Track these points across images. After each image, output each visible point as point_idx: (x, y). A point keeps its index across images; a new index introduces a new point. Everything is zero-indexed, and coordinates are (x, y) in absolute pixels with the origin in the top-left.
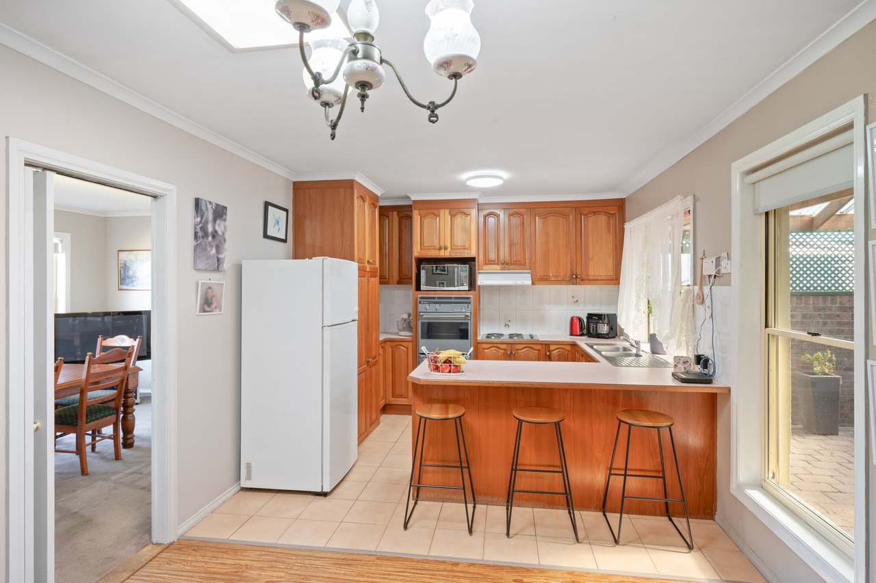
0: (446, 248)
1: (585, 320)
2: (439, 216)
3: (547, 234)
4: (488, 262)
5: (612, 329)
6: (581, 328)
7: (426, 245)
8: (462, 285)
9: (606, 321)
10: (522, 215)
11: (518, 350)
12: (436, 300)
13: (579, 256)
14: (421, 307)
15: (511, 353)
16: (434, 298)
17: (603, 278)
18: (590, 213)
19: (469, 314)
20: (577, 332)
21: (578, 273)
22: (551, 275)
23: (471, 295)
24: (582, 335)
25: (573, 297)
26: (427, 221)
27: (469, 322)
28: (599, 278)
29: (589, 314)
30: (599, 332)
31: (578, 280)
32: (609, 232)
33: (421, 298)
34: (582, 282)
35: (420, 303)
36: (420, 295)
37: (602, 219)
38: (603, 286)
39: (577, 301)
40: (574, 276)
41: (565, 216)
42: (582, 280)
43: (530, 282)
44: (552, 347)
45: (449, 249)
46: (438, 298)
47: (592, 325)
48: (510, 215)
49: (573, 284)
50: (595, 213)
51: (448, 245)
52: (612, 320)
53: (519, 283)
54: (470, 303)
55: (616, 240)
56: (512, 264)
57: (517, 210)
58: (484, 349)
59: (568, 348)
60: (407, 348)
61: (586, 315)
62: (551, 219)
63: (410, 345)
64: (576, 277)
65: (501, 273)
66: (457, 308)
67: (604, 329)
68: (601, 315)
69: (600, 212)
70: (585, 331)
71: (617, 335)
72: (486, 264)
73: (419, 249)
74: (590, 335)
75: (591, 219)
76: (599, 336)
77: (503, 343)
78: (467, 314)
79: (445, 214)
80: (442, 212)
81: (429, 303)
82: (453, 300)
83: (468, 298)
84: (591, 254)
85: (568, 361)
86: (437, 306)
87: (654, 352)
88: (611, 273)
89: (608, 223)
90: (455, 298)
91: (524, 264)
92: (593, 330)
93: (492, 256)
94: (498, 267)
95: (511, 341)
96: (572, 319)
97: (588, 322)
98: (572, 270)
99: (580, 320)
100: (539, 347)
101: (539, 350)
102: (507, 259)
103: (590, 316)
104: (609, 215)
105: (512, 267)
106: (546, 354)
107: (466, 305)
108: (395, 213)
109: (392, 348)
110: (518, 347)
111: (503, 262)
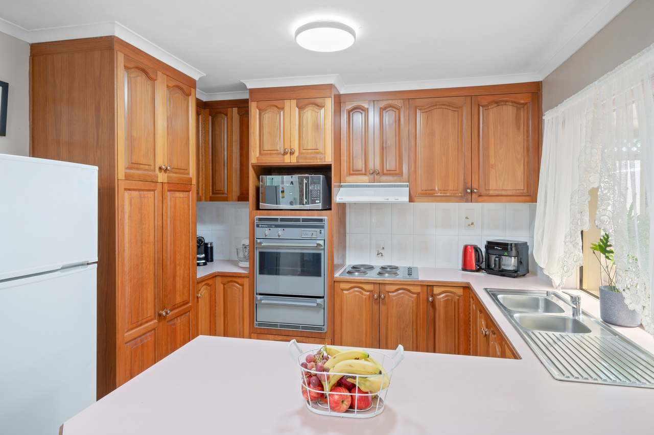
0: (292, 153)
1: (483, 250)
2: (283, 109)
3: (431, 134)
4: (354, 172)
5: (521, 263)
6: (478, 260)
7: (266, 148)
8: (314, 202)
9: (514, 252)
10: (399, 109)
11: (388, 292)
12: (279, 223)
13: (475, 162)
14: (259, 232)
15: (380, 296)
16: (276, 220)
17: (509, 193)
18: (490, 103)
19: (321, 242)
20: (471, 265)
21: (475, 185)
22: (437, 189)
23: (325, 216)
24: (479, 270)
25: (467, 218)
26: (267, 116)
27: (322, 252)
28: (504, 193)
29: (489, 243)
30: (503, 267)
31: (474, 195)
32: (518, 128)
33: (260, 220)
34: (480, 198)
35: (258, 226)
36: (259, 215)
37: (509, 111)
38: (507, 204)
39: (472, 224)
40: (469, 191)
41: (457, 108)
42: (480, 196)
43: (407, 199)
44: (437, 290)
45: (297, 154)
46: (282, 220)
47: (493, 258)
48: (383, 110)
49: (467, 201)
50: (498, 103)
51: (296, 148)
52: (521, 251)
53: (392, 199)
54: (323, 227)
55: (528, 141)
56: (384, 174)
57: (390, 102)
58: (342, 290)
59: (460, 292)
60: (242, 285)
61: (485, 243)
62: (437, 112)
63: (246, 282)
64: (472, 192)
65: (369, 186)
66: (308, 232)
67: (510, 263)
68: (506, 244)
69: (507, 101)
70: (483, 266)
71: (528, 272)
72: (350, 174)
73: (258, 154)
74: (489, 270)
75: (493, 112)
76: (503, 273)
77: (368, 283)
78: (319, 242)
79: (291, 106)
80: (287, 103)
81: (270, 226)
82: (301, 223)
83: (321, 220)
84: (492, 161)
85: (459, 354)
86: (280, 231)
87: (608, 320)
88: (521, 186)
89: (517, 117)
90: (304, 220)
91: (401, 174)
92: (495, 264)
93: (360, 165)
94: (365, 178)
95: (379, 279)
96: (466, 248)
97: (487, 252)
98: (465, 183)
99: (477, 249)
100: (418, 289)
101: (418, 294)
102: (378, 167)
103: (490, 245)
104: (518, 106)
105: (384, 178)
106: (428, 299)
107: (318, 230)
108: (235, 110)
109: (224, 284)
110: (388, 288)
111: (371, 172)
